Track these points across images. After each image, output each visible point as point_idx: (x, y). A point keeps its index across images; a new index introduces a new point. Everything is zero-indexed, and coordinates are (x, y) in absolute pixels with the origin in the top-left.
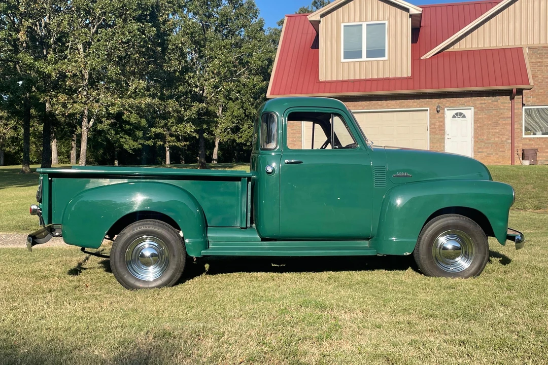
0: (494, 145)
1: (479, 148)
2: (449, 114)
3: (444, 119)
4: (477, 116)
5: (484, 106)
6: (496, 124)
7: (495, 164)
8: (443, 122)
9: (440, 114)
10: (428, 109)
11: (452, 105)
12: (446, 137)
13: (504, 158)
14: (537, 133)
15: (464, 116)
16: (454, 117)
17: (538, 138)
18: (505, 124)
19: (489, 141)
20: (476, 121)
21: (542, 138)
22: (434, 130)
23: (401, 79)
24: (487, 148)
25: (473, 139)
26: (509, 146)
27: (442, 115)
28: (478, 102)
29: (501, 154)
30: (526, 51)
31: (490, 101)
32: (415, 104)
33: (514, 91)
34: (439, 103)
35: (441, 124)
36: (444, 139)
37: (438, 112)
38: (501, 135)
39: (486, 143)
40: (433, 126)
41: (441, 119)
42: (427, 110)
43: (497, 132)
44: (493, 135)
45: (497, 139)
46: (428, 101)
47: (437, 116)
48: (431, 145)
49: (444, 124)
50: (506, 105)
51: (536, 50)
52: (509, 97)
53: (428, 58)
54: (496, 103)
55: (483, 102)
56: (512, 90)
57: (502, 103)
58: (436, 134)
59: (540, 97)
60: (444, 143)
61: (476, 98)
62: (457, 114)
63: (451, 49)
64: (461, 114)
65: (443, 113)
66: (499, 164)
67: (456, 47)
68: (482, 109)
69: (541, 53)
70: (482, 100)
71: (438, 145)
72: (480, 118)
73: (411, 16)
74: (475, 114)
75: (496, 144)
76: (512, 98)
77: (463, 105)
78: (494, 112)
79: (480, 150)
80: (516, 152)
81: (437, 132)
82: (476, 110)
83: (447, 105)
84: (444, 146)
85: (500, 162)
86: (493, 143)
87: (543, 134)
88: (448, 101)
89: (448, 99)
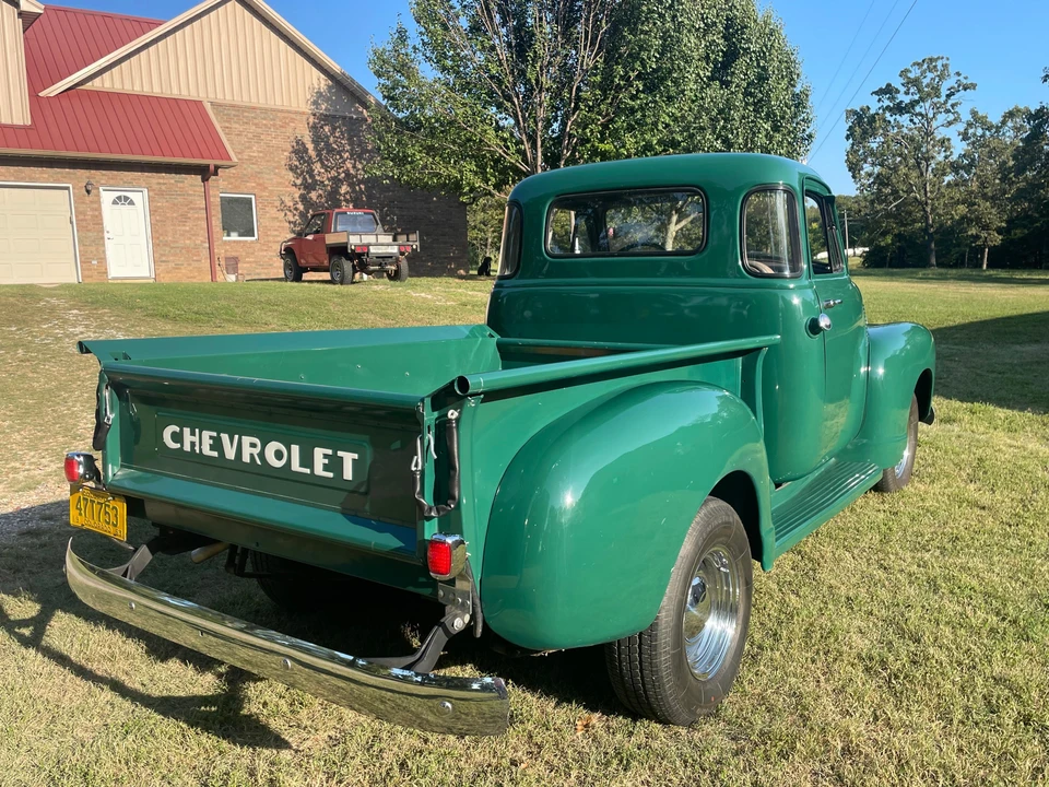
0: (183, 251)
1: (162, 255)
2: (107, 197)
3: (100, 206)
4: (155, 204)
5: (163, 187)
6: (184, 218)
7: (188, 281)
8: (99, 209)
9: (91, 197)
10: (70, 186)
11: (112, 182)
12: (106, 235)
13: (200, 270)
14: (232, 234)
15: (132, 203)
16: (114, 203)
17: (234, 242)
18: (198, 219)
19: (176, 245)
20: (153, 212)
21: (240, 241)
22: (84, 224)
23: (12, 127)
24: (174, 255)
25: (150, 241)
26: (206, 253)
27: (96, 199)
28: (154, 181)
29: (196, 264)
30: (208, 107)
31: (172, 181)
32: (46, 176)
33: (212, 168)
34: (88, 178)
35: (97, 213)
36: (103, 238)
37: (88, 192)
38: (194, 235)
39: (172, 248)
40: (81, 217)
41: (95, 206)
42: (67, 188)
43: (188, 232)
44: (183, 235)
45: (188, 242)
46: (69, 173)
47: (88, 199)
48: (82, 248)
49: (100, 214)
50: (197, 189)
51: (221, 109)
52: (199, 177)
53: (52, 95)
54: (181, 185)
55: (162, 181)
56: (208, 166)
57: (191, 185)
58: (89, 231)
59: (233, 180)
60: (104, 245)
61: (150, 174)
62: (119, 198)
63: (88, 86)
64: (126, 198)
65: (98, 195)
66: (195, 281)
67: (96, 84)
68: (161, 194)
69: (229, 115)
70: (159, 178)
71: (93, 249)
72: (159, 208)
73: (21, 14)
74: (151, 200)
75: (188, 249)
76: (205, 180)
77: (130, 183)
78: (180, 199)
79: (164, 259)
80: (217, 263)
81: (89, 228)
82: (151, 194)
83: (103, 182)
84: (104, 252)
85: (195, 277)
86: (182, 248)
87: (240, 235)
88: (103, 175)
89: (104, 172)
